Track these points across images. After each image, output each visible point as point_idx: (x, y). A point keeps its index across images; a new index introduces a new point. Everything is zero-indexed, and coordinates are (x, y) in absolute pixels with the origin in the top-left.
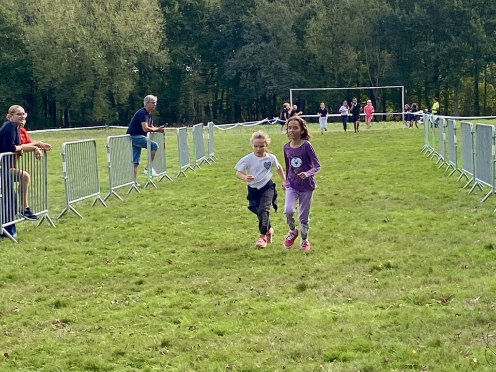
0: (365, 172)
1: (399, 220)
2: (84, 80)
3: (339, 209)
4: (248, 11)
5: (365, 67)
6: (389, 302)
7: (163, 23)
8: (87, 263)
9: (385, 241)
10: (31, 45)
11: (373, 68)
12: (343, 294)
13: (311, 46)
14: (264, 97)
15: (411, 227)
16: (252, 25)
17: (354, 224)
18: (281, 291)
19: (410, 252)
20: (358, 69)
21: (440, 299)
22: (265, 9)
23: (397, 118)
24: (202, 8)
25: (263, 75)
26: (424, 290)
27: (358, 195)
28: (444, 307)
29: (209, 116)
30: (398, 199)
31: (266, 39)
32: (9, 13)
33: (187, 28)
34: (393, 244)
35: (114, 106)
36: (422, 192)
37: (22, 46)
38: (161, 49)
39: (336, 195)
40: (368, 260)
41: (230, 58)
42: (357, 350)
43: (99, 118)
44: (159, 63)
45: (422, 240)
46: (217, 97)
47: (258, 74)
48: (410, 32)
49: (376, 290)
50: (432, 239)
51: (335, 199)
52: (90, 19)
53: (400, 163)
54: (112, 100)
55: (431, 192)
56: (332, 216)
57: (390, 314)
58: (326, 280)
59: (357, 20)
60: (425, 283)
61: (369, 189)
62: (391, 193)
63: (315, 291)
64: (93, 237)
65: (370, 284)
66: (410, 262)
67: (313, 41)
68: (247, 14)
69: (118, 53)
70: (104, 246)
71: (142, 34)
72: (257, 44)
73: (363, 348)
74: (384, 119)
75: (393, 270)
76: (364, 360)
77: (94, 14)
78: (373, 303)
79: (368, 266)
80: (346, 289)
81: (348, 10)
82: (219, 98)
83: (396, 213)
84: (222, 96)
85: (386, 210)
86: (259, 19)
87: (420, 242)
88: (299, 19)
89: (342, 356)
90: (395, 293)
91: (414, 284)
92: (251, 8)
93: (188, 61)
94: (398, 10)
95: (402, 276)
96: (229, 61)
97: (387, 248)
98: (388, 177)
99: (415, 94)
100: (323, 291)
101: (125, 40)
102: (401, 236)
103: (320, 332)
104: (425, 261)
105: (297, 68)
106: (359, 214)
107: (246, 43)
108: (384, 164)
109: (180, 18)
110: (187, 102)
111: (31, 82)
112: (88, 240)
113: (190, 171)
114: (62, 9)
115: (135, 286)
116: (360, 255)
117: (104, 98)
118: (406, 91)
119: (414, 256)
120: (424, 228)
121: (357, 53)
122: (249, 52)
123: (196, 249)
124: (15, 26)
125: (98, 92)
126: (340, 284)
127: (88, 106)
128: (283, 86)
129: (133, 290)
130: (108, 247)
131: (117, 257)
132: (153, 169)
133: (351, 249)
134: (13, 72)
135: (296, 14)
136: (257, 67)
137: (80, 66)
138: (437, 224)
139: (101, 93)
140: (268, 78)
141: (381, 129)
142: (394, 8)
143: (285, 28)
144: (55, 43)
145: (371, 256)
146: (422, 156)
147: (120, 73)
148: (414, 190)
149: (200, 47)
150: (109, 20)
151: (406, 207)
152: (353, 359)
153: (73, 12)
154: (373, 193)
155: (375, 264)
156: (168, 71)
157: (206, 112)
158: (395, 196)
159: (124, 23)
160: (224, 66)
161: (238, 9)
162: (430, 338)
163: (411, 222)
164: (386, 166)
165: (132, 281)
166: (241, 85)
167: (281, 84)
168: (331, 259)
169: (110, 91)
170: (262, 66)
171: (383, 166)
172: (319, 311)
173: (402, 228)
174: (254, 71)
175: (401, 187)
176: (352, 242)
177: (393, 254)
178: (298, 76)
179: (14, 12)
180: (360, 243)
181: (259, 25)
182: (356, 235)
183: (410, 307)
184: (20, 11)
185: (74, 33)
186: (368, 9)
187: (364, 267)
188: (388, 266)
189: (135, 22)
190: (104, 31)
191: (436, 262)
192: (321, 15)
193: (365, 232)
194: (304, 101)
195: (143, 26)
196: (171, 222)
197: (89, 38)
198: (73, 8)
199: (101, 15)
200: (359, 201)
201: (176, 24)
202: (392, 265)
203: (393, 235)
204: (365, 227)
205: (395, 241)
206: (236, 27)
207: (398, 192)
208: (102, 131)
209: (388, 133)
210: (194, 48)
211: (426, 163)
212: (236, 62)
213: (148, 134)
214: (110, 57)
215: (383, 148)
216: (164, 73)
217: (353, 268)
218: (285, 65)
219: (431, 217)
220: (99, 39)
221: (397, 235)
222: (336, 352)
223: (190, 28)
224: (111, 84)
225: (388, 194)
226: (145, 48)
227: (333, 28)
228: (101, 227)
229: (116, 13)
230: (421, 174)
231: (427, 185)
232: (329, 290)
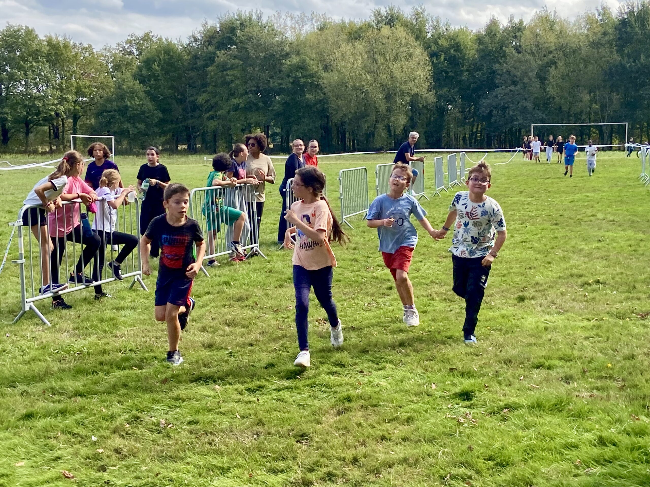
0: (588, 197)
1: (613, 240)
2: (368, 116)
3: (562, 229)
4: (500, 61)
5: (596, 106)
6: (594, 315)
7: (431, 70)
8: (351, 269)
9: (598, 258)
10: (328, 88)
11: (603, 107)
12: (556, 305)
13: (551, 91)
14: (511, 130)
15: (621, 247)
16: (503, 72)
17: (573, 243)
18: (504, 301)
19: (618, 270)
20: (590, 108)
21: (639, 314)
22: (515, 59)
23: (622, 148)
24: (463, 58)
25: (511, 113)
26: (626, 305)
27: (579, 217)
28: (643, 322)
29: (466, 145)
30: (613, 221)
31: (515, 83)
32: (312, 62)
33: (450, 74)
34: (605, 262)
35: (390, 136)
36: (635, 215)
37: (321, 89)
38: (429, 91)
39: (561, 216)
40: (581, 276)
41: (484, 99)
42: (561, 359)
43: (378, 145)
44: (427, 102)
45: (631, 259)
46: (472, 129)
47: (507, 112)
48: (636, 78)
49: (585, 303)
50: (638, 258)
51: (560, 219)
52: (374, 67)
53: (619, 188)
54: (389, 131)
55: (643, 216)
56: (556, 235)
57: (594, 326)
58: (543, 293)
59: (590, 67)
60: (627, 299)
61: (589, 211)
62: (608, 216)
63: (533, 302)
64: (360, 246)
65: (580, 297)
66: (617, 279)
67: (553, 86)
68: (500, 63)
69: (395, 94)
70: (366, 255)
71: (415, 79)
72: (507, 87)
73: (566, 358)
74: (611, 149)
75: (601, 286)
76: (566, 369)
77: (376, 63)
78: (581, 315)
79: (580, 281)
80: (558, 301)
81: (583, 59)
82: (475, 130)
83: (610, 234)
84: (477, 128)
85: (602, 230)
86: (509, 67)
87: (629, 260)
88: (542, 66)
89: (547, 364)
90: (602, 307)
91: (618, 298)
92: (503, 58)
93: (451, 101)
94: (626, 59)
95: (609, 292)
96: (484, 101)
97: (599, 266)
98: (607, 202)
99: (638, 128)
100: (539, 302)
101: (401, 84)
102: (612, 255)
103: (532, 340)
104: (631, 279)
105: (539, 106)
106: (579, 233)
107: (498, 87)
108: (605, 189)
109: (446, 67)
110: (448, 134)
111: (327, 117)
112: (355, 249)
113: (444, 192)
114: (351, 60)
115: (386, 291)
116: (575, 271)
117: (383, 130)
118: (630, 127)
119: (622, 273)
120: (633, 248)
121: (590, 95)
122: (501, 94)
123: (440, 260)
124: (316, 72)
125: (378, 125)
126: (554, 296)
127: (370, 135)
128: (527, 122)
129: (384, 294)
130: (370, 255)
131: (376, 264)
132: (413, 191)
133: (568, 265)
134: (314, 109)
135: (540, 63)
136: (506, 105)
137: (365, 104)
138: (645, 245)
139: (380, 126)
140: (515, 116)
141: (606, 158)
142: (623, 58)
143: (530, 74)
144: (346, 86)
145: (584, 272)
146: (639, 183)
147: (396, 110)
148: (628, 214)
149: (460, 89)
150: (389, 68)
151: (620, 229)
152: (557, 367)
153: (360, 62)
154: (593, 215)
155: (586, 279)
156: (434, 109)
157: (464, 142)
158: (611, 218)
159: (400, 70)
160: (480, 105)
161: (492, 59)
162: (626, 351)
163: (623, 242)
164: (607, 191)
165: (384, 286)
166: (493, 120)
167: (526, 120)
168: (550, 273)
169: (387, 124)
170: (511, 105)
171: (604, 192)
172: (534, 321)
173: (614, 248)
174: (504, 109)
175: (618, 210)
176: (569, 258)
177: (603, 270)
178: (540, 115)
179: (316, 62)
180: (575, 260)
181: (508, 72)
182: (574, 252)
183: (612, 320)
184: (320, 61)
185: (361, 78)
186: (601, 58)
187: (577, 282)
188: (598, 282)
189: (409, 70)
190: (384, 77)
191: (641, 280)
192: (560, 64)
193: (581, 250)
194: (544, 134)
195: (415, 73)
196: (423, 235)
197: (372, 82)
198: (360, 58)
199: (383, 64)
200: (579, 222)
201: (442, 71)
202: (601, 281)
203: (605, 254)
204: (583, 246)
205: (606, 260)
206: (490, 73)
207: (614, 214)
208: (380, 155)
209: (612, 162)
210: (456, 90)
211: (641, 189)
212: (489, 101)
213: (410, 162)
214: (388, 97)
215: (606, 175)
216: (431, 111)
217: (568, 282)
218: (529, 105)
219: (640, 239)
220: (380, 83)
221: (608, 254)
222: (542, 360)
223: (453, 74)
224: (389, 119)
225: (605, 216)
226: (416, 90)
227: (570, 74)
228: (367, 239)
229: (394, 63)
230: (636, 198)
231: (640, 209)
232: (544, 302)
